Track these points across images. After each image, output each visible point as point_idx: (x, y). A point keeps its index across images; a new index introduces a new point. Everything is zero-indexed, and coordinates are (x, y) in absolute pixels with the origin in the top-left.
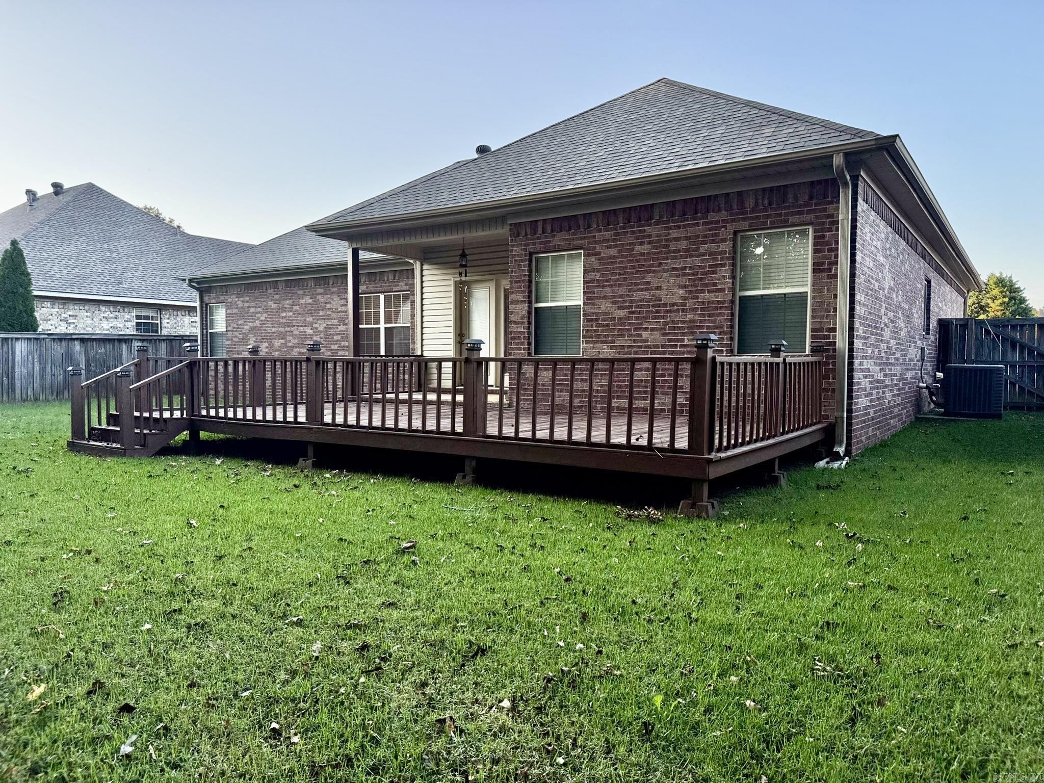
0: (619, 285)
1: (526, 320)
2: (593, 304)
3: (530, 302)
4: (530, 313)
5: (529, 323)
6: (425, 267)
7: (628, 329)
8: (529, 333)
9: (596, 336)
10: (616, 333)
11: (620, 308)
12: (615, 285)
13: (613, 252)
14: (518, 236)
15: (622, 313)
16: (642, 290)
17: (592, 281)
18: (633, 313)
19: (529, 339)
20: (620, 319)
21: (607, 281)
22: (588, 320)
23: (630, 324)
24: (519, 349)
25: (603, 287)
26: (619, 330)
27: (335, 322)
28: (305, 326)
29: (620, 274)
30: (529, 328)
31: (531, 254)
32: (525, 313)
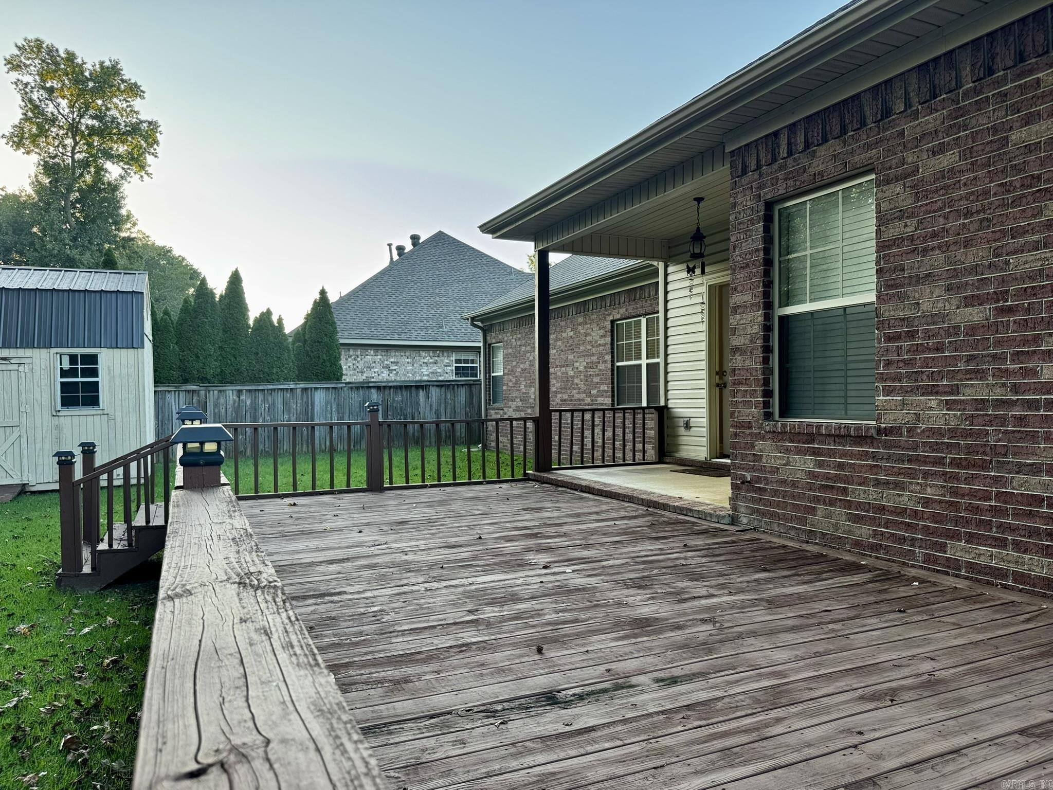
0: (967, 244)
1: (759, 342)
2: (902, 297)
3: (768, 306)
4: (767, 328)
5: (767, 349)
6: (670, 269)
7: (994, 356)
8: (768, 372)
9: (909, 376)
10: (962, 366)
11: (969, 301)
12: (955, 243)
13: (947, 160)
14: (744, 172)
15: (976, 314)
16: (1036, 246)
17: (896, 242)
18: (1010, 310)
19: (766, 382)
20: (972, 329)
21: (934, 235)
22: (889, 339)
23: (999, 343)
24: (747, 404)
25: (925, 252)
26: (970, 359)
27: (594, 359)
28: (567, 366)
29: (968, 214)
30: (766, 360)
31: (769, 205)
32: (756, 329)
